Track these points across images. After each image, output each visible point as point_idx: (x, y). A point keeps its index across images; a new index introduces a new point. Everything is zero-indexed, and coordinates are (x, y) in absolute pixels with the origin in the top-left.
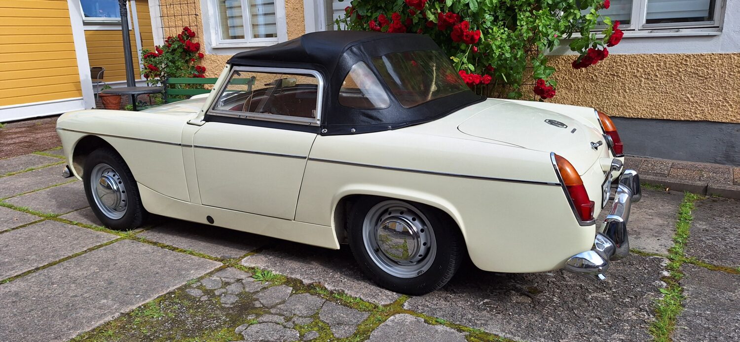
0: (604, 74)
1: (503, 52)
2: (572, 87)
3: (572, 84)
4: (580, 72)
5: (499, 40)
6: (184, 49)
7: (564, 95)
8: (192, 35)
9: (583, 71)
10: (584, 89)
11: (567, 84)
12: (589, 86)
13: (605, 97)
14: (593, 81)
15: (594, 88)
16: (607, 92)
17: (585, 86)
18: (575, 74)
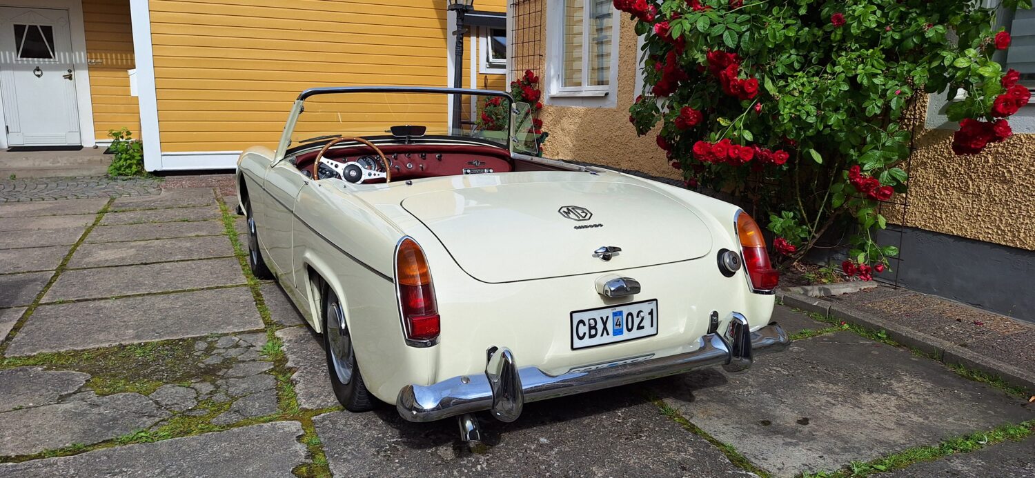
6: (523, 97)
7: (955, 201)
8: (536, 80)
9: (988, 162)
10: (989, 195)
11: (962, 182)
12: (997, 189)
13: (1024, 213)
14: (1004, 181)
15: (1006, 195)
16: (1028, 203)
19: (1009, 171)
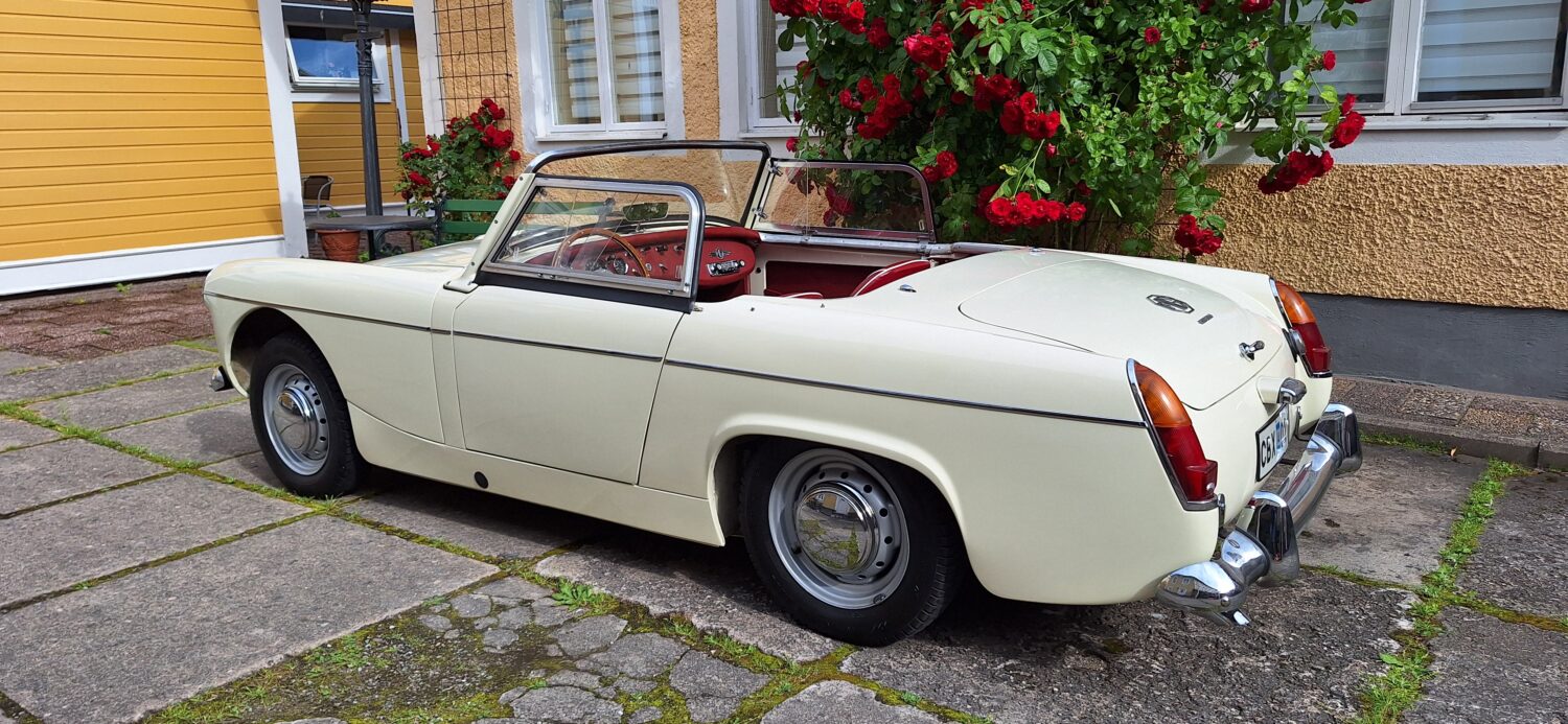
0: (1329, 206)
1: (1110, 155)
2: (1261, 231)
3: (1263, 225)
4: (1279, 199)
5: (1102, 131)
6: (481, 142)
7: (1244, 247)
8: (500, 115)
9: (1284, 199)
10: (1288, 237)
11: (1252, 225)
12: (1297, 229)
13: (1332, 254)
14: (1305, 219)
15: (1309, 235)
16: (1335, 242)
17: (1290, 229)
18: (1268, 205)
19: (1310, 208)
